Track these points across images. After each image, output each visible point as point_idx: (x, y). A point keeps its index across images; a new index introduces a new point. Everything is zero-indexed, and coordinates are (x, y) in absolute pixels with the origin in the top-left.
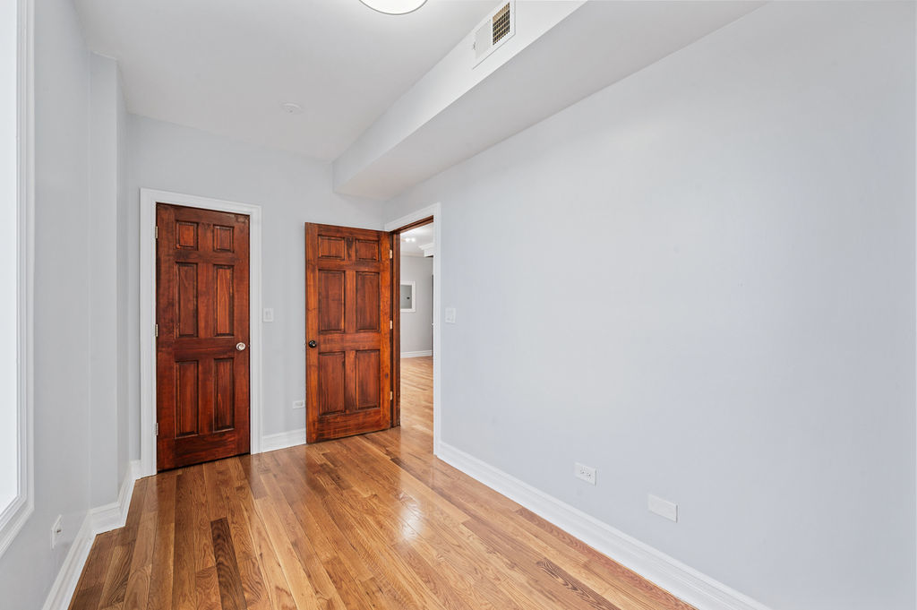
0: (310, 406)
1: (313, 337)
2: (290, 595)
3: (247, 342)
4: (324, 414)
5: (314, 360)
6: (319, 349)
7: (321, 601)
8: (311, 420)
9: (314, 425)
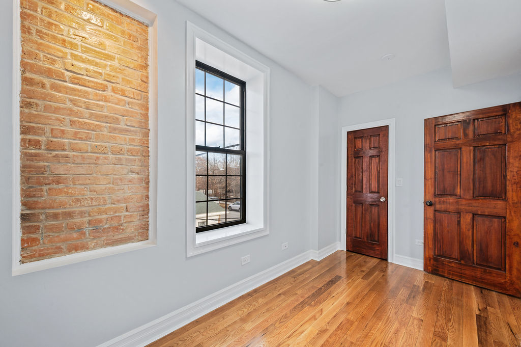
0: (427, 246)
1: (430, 198)
2: (321, 315)
3: (386, 197)
4: (439, 256)
5: (431, 214)
6: (435, 208)
7: (325, 327)
8: (427, 256)
9: (430, 260)
